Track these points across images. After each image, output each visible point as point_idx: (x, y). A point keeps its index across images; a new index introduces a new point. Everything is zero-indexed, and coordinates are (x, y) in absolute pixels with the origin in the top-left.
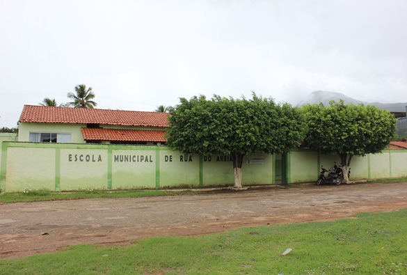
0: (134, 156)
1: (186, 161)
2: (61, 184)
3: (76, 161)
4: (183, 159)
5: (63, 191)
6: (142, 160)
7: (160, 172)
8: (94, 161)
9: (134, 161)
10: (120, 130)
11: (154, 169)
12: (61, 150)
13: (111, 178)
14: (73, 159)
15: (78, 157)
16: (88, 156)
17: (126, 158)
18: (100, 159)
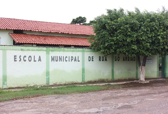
0: (66, 57)
1: (103, 61)
2: (8, 81)
3: (20, 61)
4: (101, 59)
5: (10, 88)
6: (72, 60)
7: (85, 69)
8: (35, 61)
9: (66, 61)
10: (41, 36)
11: (81, 68)
12: (8, 52)
13: (49, 75)
14: (18, 59)
15: (22, 58)
16: (30, 57)
17: (60, 59)
18: (40, 60)
